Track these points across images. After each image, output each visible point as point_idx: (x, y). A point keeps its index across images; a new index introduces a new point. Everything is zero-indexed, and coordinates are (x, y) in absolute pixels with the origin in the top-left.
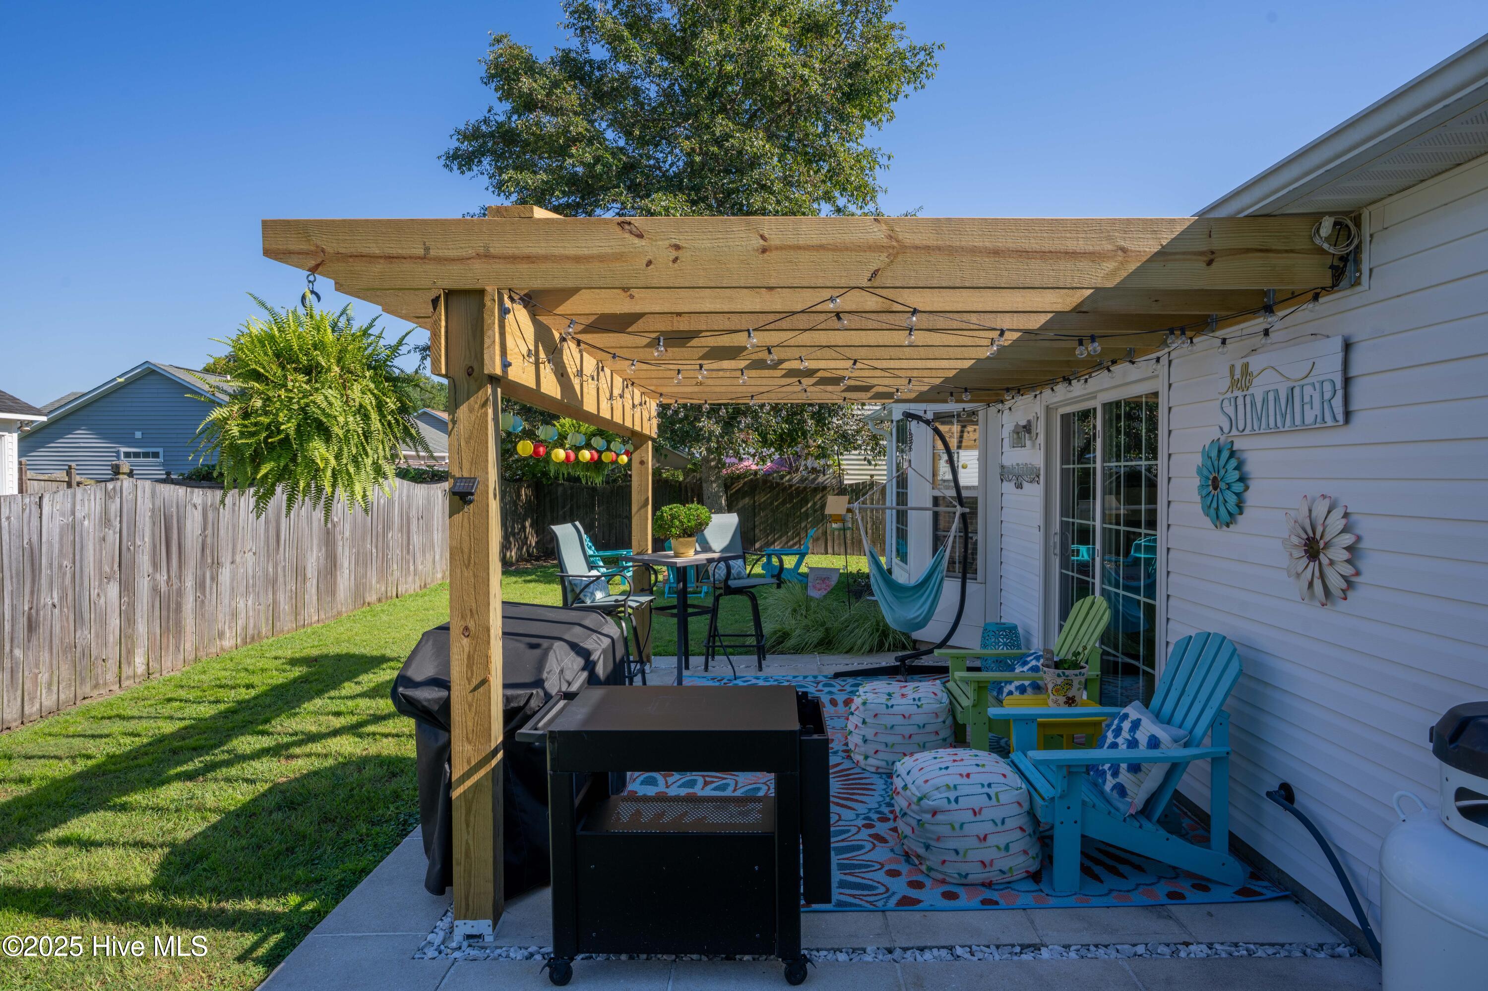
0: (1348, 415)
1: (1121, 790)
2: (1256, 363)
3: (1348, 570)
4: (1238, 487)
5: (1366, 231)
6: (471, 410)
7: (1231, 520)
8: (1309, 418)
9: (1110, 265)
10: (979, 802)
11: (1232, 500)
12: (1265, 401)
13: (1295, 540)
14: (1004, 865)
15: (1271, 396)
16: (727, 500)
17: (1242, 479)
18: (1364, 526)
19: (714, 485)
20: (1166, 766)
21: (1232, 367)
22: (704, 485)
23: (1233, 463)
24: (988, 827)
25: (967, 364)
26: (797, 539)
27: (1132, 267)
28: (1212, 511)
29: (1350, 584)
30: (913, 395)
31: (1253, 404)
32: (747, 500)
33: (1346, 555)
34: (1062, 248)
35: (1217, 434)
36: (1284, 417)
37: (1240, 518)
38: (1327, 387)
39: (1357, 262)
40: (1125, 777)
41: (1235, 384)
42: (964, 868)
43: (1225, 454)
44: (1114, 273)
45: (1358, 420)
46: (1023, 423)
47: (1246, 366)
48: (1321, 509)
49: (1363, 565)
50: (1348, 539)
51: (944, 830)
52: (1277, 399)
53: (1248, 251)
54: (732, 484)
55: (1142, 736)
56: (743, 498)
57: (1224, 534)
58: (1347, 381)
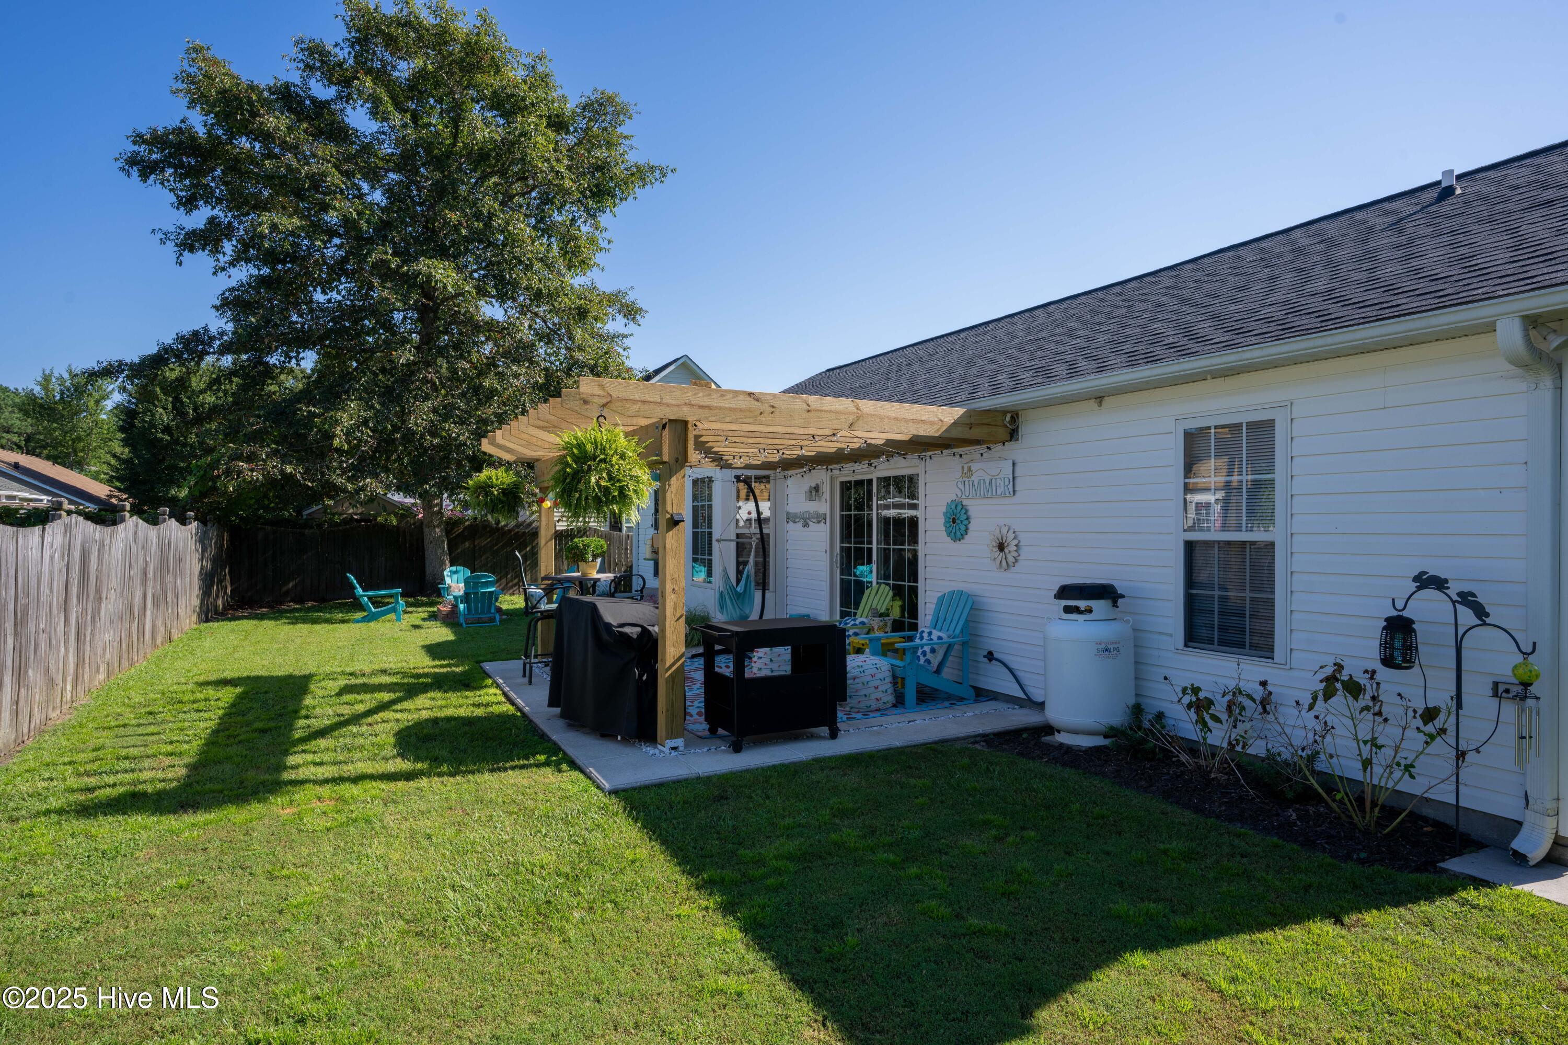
0: (1014, 491)
1: (928, 661)
2: (974, 467)
3: (1015, 554)
4: (966, 522)
5: (1021, 420)
6: (677, 479)
7: (962, 537)
8: (999, 492)
9: (936, 427)
10: (874, 671)
11: (963, 528)
12: (979, 483)
13: (994, 544)
14: (885, 699)
15: (982, 482)
16: (448, 545)
17: (967, 519)
18: (1021, 536)
19: (438, 530)
20: (946, 646)
21: (963, 468)
22: (426, 530)
23: (963, 511)
24: (878, 683)
25: (813, 454)
26: (516, 581)
27: (945, 428)
28: (953, 534)
29: (1016, 560)
30: (742, 465)
31: (973, 484)
32: (467, 544)
33: (1015, 548)
34: (919, 418)
35: (954, 498)
36: (988, 491)
37: (966, 537)
38: (1007, 480)
39: (1018, 432)
40: (929, 656)
41: (963, 474)
42: (869, 703)
43: (959, 507)
44: (938, 430)
45: (1018, 494)
46: (813, 485)
47: (970, 467)
48: (1004, 530)
49: (1021, 552)
50: (1015, 542)
51: (859, 686)
52: (984, 483)
53: (983, 424)
54: (453, 529)
55: (934, 637)
56: (463, 542)
57: (958, 545)
58: (1014, 478)
